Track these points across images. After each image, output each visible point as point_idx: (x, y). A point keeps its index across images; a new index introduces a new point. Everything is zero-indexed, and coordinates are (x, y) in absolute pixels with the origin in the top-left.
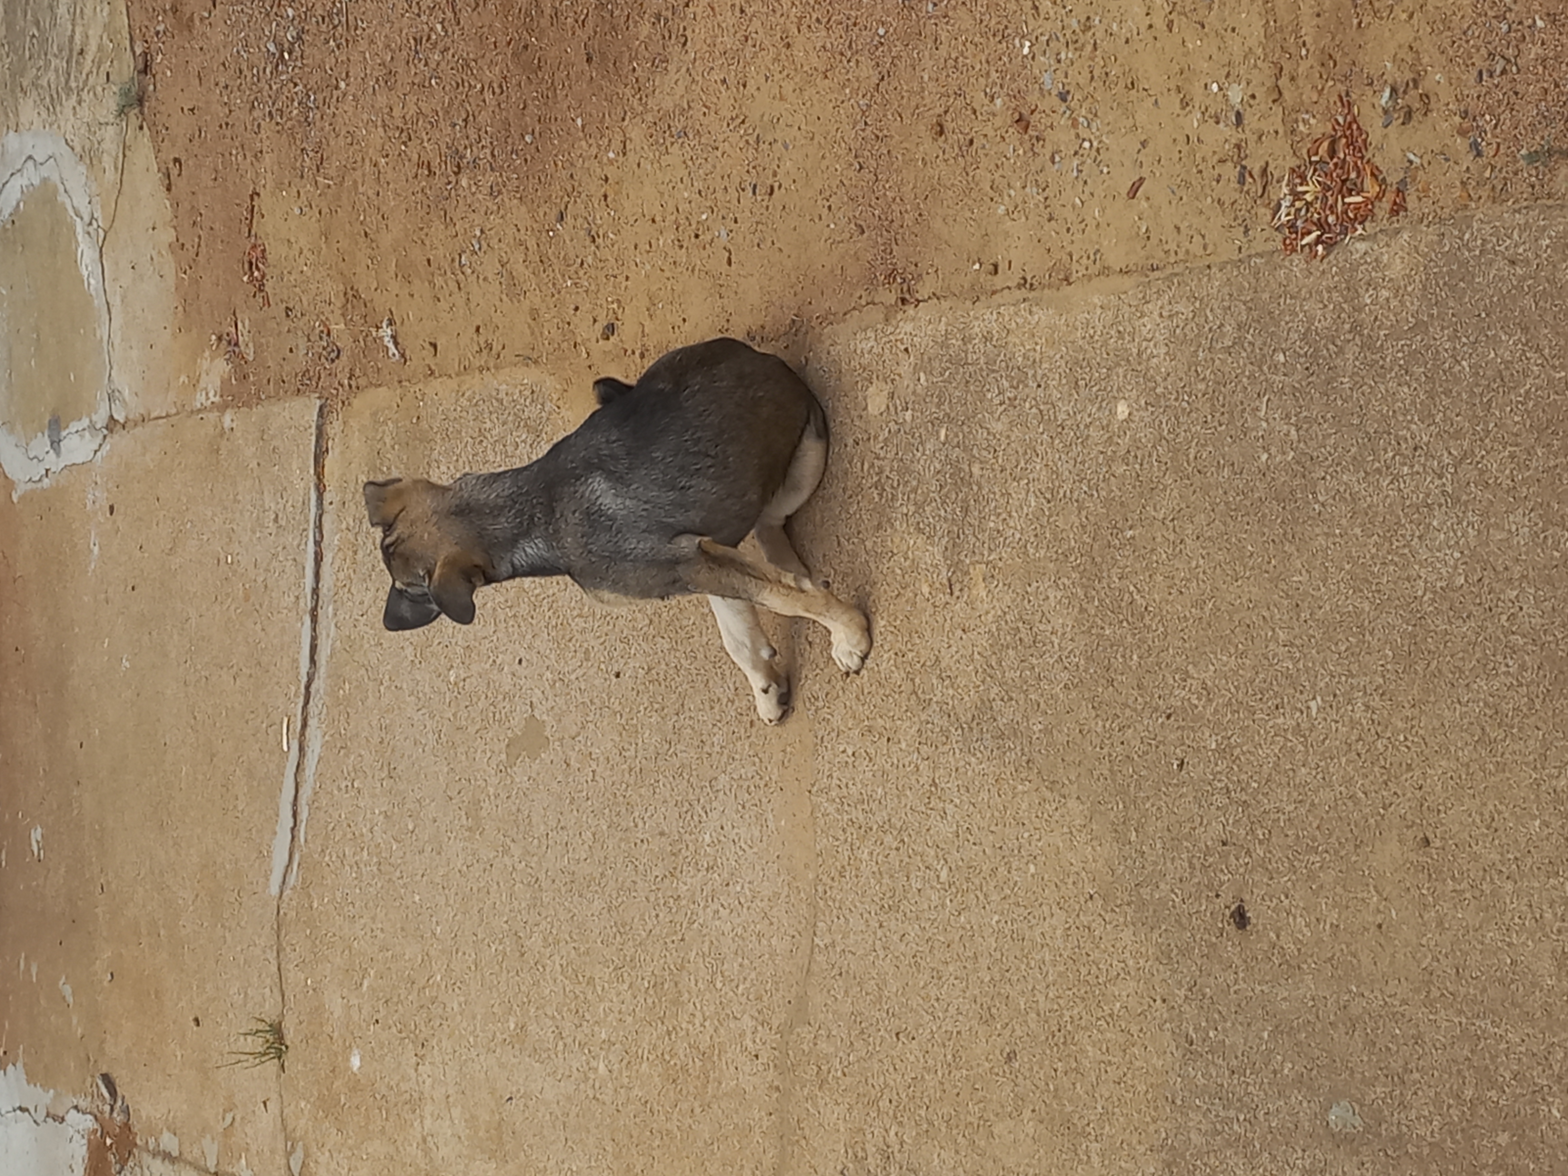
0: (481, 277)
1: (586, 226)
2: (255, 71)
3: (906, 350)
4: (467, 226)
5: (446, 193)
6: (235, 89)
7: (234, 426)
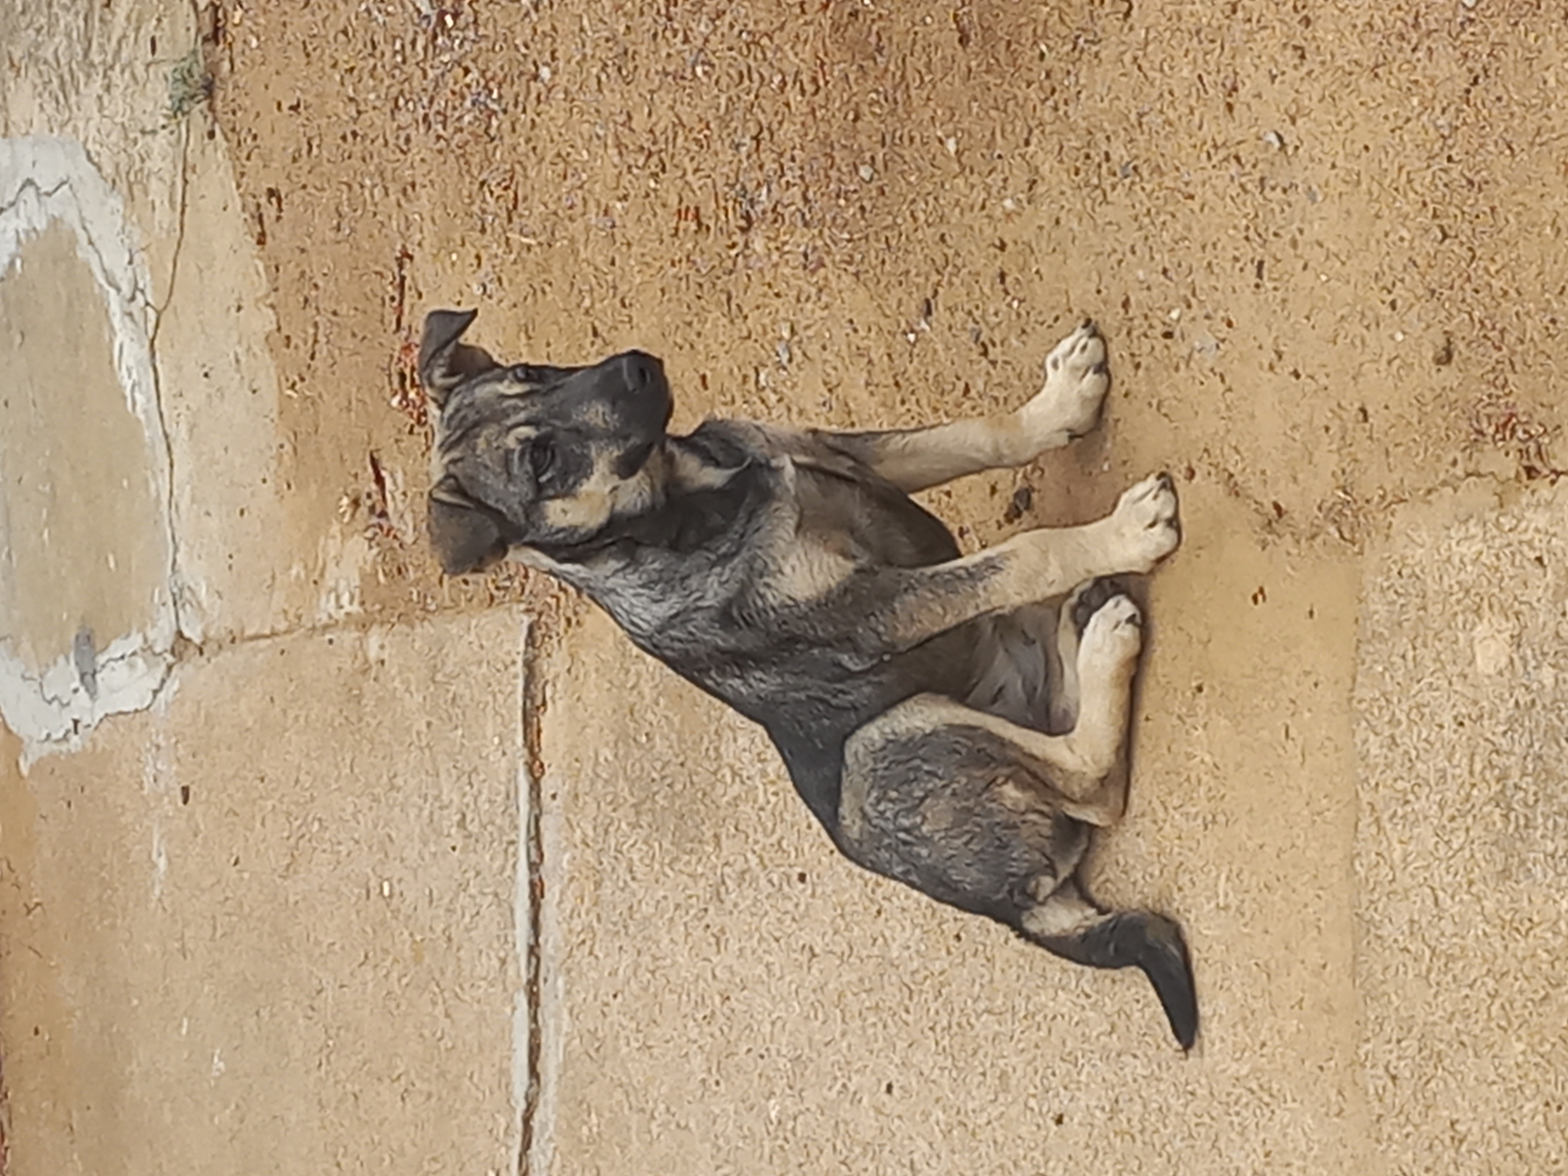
0: (795, 410)
1: (971, 325)
2: (398, 46)
3: (1539, 559)
4: (767, 321)
5: (729, 264)
6: (366, 76)
7: (385, 656)
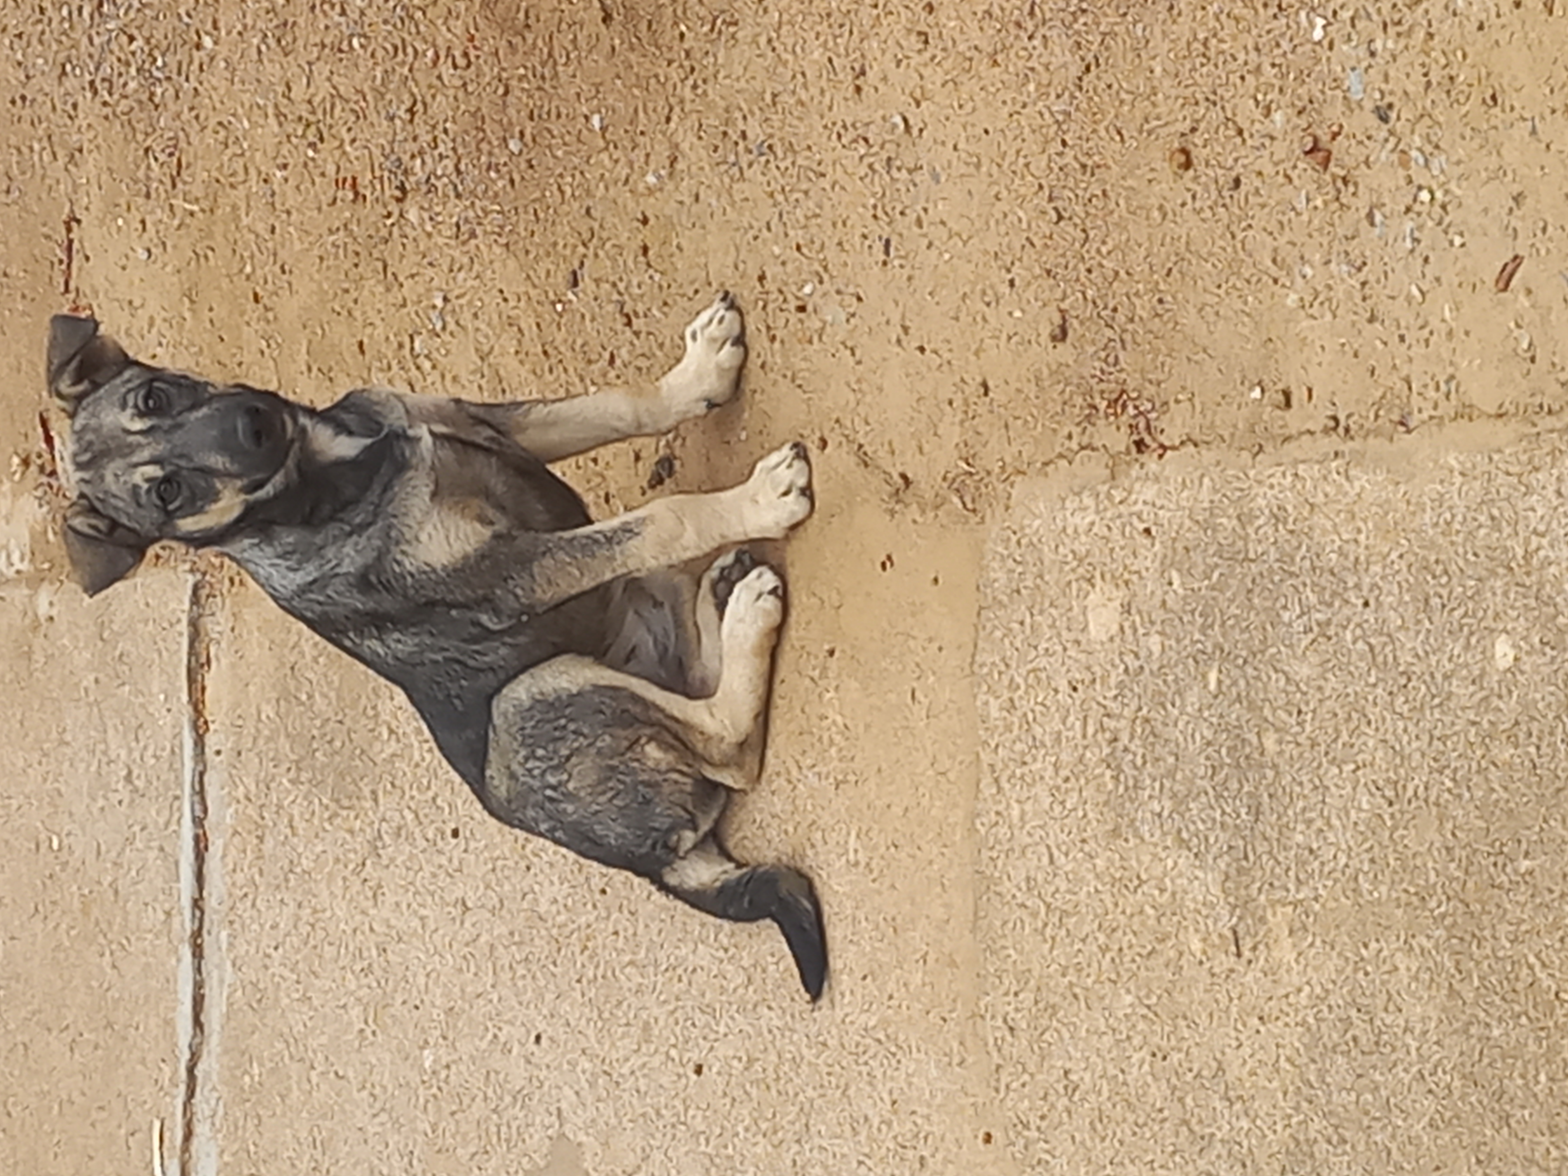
0: (448, 377)
1: (615, 297)
2: (65, 12)
3: (1147, 531)
4: (421, 290)
5: (384, 232)
6: (34, 41)
7: (54, 612)
